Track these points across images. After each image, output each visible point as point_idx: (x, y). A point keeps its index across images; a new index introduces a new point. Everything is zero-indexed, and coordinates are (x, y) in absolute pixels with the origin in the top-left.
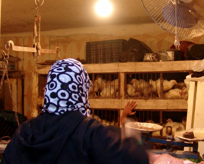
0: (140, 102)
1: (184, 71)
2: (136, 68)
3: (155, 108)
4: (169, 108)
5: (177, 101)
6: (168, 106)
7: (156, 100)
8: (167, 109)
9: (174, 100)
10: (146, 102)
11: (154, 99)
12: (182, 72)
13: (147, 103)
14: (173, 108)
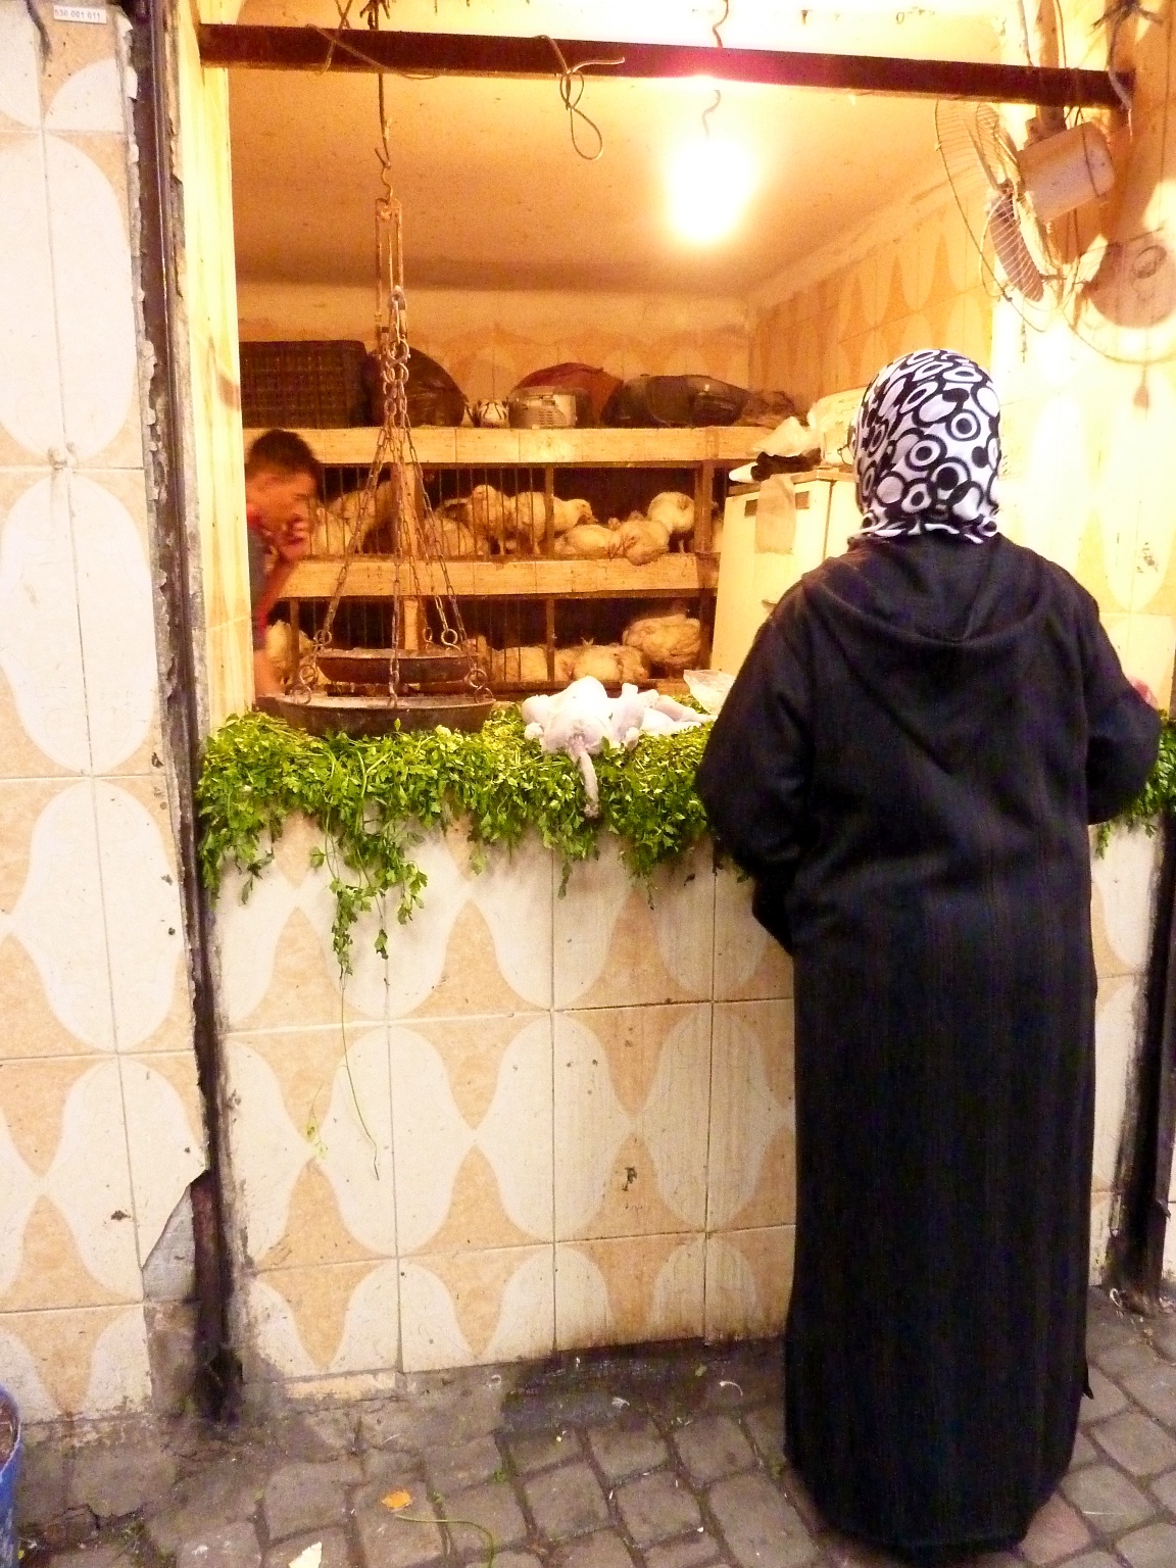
0: (478, 569)
1: (627, 463)
2: (459, 449)
3: (531, 591)
4: (579, 589)
5: (605, 564)
6: (574, 582)
7: (533, 563)
8: (573, 593)
9: (594, 563)
10: (497, 569)
11: (528, 559)
12: (619, 466)
13: (501, 572)
14: (593, 586)
